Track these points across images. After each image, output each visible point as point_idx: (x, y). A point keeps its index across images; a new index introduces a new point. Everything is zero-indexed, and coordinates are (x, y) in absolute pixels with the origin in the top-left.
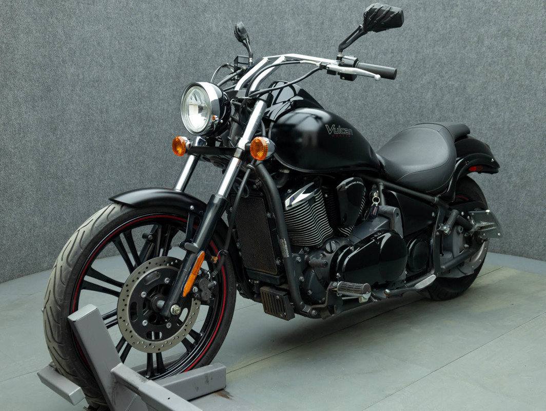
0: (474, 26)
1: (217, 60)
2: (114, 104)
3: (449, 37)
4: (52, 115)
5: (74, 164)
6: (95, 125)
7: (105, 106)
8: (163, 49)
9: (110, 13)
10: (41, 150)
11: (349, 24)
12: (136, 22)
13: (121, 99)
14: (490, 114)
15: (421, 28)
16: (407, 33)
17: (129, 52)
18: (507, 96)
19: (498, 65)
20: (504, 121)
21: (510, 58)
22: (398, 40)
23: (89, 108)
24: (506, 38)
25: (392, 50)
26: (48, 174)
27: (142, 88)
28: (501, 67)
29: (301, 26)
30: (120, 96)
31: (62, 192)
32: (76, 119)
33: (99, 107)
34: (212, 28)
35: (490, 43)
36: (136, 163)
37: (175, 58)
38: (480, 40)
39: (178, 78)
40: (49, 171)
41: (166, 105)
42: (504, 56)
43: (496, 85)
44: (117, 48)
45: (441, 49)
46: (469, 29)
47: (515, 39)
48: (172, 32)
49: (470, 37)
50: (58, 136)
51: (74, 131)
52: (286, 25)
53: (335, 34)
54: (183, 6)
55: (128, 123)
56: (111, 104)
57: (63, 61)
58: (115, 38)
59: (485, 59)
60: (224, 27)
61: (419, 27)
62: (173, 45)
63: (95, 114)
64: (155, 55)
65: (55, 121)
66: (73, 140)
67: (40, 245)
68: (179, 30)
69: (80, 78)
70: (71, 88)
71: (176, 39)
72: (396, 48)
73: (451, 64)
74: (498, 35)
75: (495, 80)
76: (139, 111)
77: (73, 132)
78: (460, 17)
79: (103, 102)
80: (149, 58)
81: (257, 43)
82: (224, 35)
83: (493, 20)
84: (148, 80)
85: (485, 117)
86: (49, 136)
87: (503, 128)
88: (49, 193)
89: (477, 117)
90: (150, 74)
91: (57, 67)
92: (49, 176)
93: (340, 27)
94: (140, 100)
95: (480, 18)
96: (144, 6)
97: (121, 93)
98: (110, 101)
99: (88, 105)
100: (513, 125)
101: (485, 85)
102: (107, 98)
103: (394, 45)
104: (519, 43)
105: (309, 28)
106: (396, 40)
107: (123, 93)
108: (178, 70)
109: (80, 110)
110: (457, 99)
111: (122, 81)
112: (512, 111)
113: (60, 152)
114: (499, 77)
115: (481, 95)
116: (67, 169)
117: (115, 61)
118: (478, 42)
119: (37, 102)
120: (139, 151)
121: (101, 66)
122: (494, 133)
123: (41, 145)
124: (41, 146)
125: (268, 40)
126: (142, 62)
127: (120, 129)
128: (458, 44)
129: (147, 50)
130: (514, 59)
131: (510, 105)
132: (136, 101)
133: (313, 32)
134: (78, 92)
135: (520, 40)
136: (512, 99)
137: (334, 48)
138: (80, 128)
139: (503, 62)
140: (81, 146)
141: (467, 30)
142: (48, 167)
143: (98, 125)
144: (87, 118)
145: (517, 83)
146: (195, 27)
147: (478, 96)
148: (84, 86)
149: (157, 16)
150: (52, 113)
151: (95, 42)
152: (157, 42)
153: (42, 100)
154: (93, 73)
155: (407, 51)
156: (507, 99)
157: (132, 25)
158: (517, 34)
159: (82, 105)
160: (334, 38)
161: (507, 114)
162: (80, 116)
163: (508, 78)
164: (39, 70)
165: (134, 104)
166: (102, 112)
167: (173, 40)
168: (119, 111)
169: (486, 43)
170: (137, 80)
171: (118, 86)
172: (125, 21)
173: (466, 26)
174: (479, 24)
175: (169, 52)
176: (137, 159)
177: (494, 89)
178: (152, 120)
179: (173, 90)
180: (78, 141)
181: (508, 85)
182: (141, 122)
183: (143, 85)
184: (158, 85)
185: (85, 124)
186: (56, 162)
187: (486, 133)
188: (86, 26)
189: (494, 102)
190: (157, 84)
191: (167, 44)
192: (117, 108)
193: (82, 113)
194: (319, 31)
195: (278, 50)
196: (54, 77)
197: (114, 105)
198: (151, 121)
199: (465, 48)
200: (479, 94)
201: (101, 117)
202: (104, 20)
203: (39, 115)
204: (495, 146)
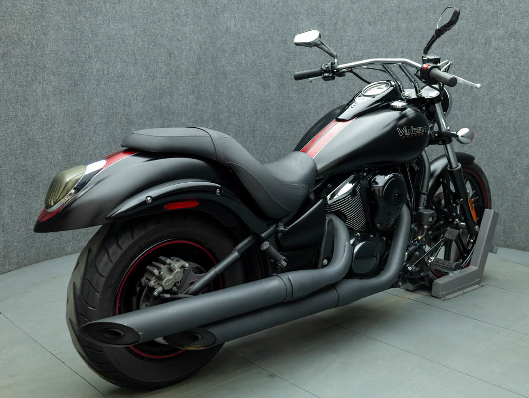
0: (482, 28)
1: (235, 58)
3: (457, 38)
5: (97, 155)
6: (119, 118)
7: (128, 100)
8: (183, 47)
9: (135, 12)
10: (67, 141)
11: (361, 25)
12: (159, 21)
13: (143, 94)
14: (497, 112)
15: (430, 30)
16: (417, 34)
17: (152, 49)
18: (513, 96)
19: (505, 66)
20: (509, 120)
21: (517, 59)
22: (408, 41)
23: (113, 102)
24: (512, 40)
25: (402, 50)
28: (508, 67)
29: (315, 26)
30: (142, 90)
32: (100, 112)
34: (230, 27)
35: (498, 45)
37: (195, 55)
38: (488, 42)
39: (198, 74)
40: (74, 160)
41: (185, 100)
42: (511, 57)
43: (502, 85)
44: (140, 45)
45: (449, 49)
46: (477, 31)
47: (522, 41)
48: (193, 31)
49: (478, 39)
50: (83, 128)
52: (300, 26)
53: (348, 34)
54: (204, 7)
55: (149, 116)
56: (134, 98)
57: (89, 57)
58: (139, 35)
59: (492, 60)
60: (242, 26)
61: (429, 28)
62: (193, 44)
64: (176, 52)
68: (199, 29)
69: (105, 73)
70: (96, 83)
71: (196, 37)
72: (406, 48)
73: (459, 65)
74: (505, 37)
75: (501, 80)
76: (160, 105)
77: (97, 124)
78: (468, 19)
79: (126, 96)
80: (170, 55)
81: (273, 42)
82: (242, 34)
83: (501, 23)
84: (168, 76)
85: (492, 115)
86: (75, 127)
87: (509, 126)
89: (483, 115)
90: (171, 70)
91: (83, 63)
93: (352, 28)
94: (162, 95)
95: (488, 21)
96: (167, 6)
97: (144, 88)
100: (519, 124)
101: (492, 85)
102: (130, 92)
103: (404, 45)
104: (525, 45)
105: (323, 28)
106: (406, 40)
108: (198, 67)
109: (105, 103)
110: (464, 98)
111: (144, 76)
112: (517, 111)
113: (85, 143)
114: (505, 77)
115: (488, 94)
117: (138, 58)
118: (486, 43)
121: (125, 62)
122: (500, 131)
123: (68, 136)
125: (284, 39)
126: (163, 59)
127: (142, 122)
128: (467, 46)
129: (168, 47)
130: (521, 60)
131: (516, 104)
132: (157, 95)
133: (326, 32)
134: (103, 86)
135: (527, 42)
136: (518, 99)
137: (346, 47)
138: (104, 121)
139: (509, 62)
140: (104, 138)
141: (475, 32)
142: (73, 158)
144: (111, 111)
145: (523, 83)
146: (215, 26)
147: (485, 95)
148: (109, 81)
149: (179, 16)
150: (78, 106)
151: (120, 40)
152: (178, 40)
153: (69, 94)
154: (117, 69)
155: (416, 52)
156: (513, 98)
157: (155, 23)
158: (524, 36)
159: (106, 98)
160: (347, 39)
161: (513, 113)
162: (105, 109)
163: (515, 78)
164: (67, 65)
165: (155, 99)
166: (125, 105)
167: (193, 38)
168: (141, 105)
169: (494, 44)
170: (158, 76)
171: (140, 81)
172: (149, 20)
173: (474, 28)
174: (487, 27)
175: (189, 50)
177: (501, 89)
178: (172, 113)
179: (193, 86)
180: (102, 133)
181: (515, 85)
182: (161, 115)
183: (164, 80)
185: (109, 117)
186: (80, 153)
187: (492, 131)
188: (112, 24)
189: (500, 101)
190: (177, 80)
191: (188, 42)
194: (332, 32)
195: (293, 49)
196: (80, 72)
198: (171, 115)
199: (472, 49)
200: (486, 93)
201: (124, 110)
202: (128, 19)
203: (66, 108)
204: (500, 143)
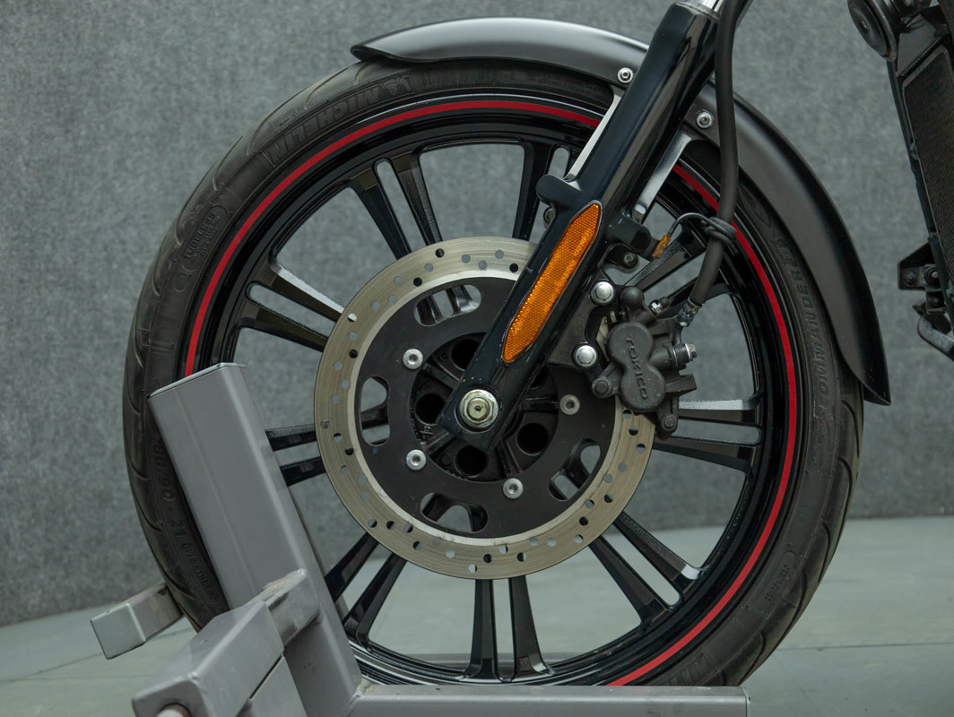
2: (256, 59)
4: (64, 69)
26: (48, 271)
27: (339, 15)
31: (91, 339)
33: (209, 64)
36: (325, 262)
51: (132, 132)
63: (197, 85)
65: (72, 89)
66: (129, 163)
67: (16, 523)
88: (50, 338)
92: (51, 277)
98: (242, 48)
99: (175, 50)
107: (283, 26)
116: (109, 260)
119: (13, 13)
120: (332, 221)
124: (24, 169)
143: (205, 121)
176: (326, 249)
184: (388, 11)
192: (264, 73)
193: (156, 74)
197: (256, 64)
